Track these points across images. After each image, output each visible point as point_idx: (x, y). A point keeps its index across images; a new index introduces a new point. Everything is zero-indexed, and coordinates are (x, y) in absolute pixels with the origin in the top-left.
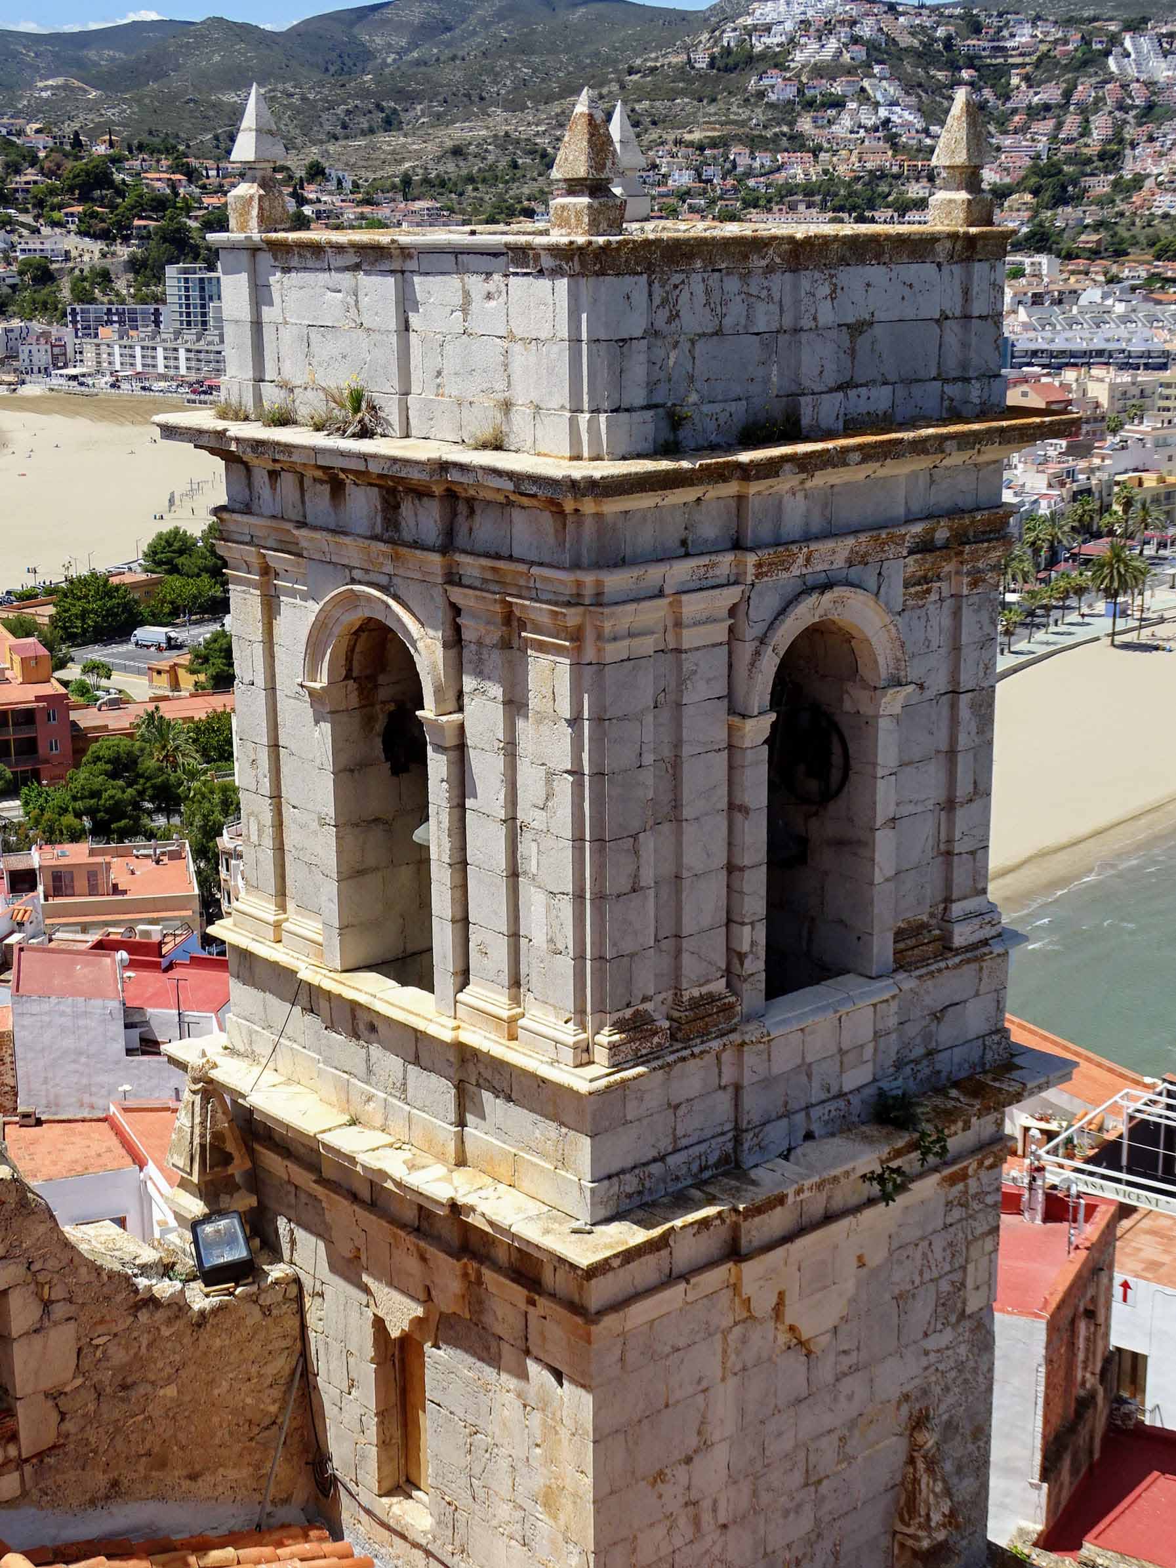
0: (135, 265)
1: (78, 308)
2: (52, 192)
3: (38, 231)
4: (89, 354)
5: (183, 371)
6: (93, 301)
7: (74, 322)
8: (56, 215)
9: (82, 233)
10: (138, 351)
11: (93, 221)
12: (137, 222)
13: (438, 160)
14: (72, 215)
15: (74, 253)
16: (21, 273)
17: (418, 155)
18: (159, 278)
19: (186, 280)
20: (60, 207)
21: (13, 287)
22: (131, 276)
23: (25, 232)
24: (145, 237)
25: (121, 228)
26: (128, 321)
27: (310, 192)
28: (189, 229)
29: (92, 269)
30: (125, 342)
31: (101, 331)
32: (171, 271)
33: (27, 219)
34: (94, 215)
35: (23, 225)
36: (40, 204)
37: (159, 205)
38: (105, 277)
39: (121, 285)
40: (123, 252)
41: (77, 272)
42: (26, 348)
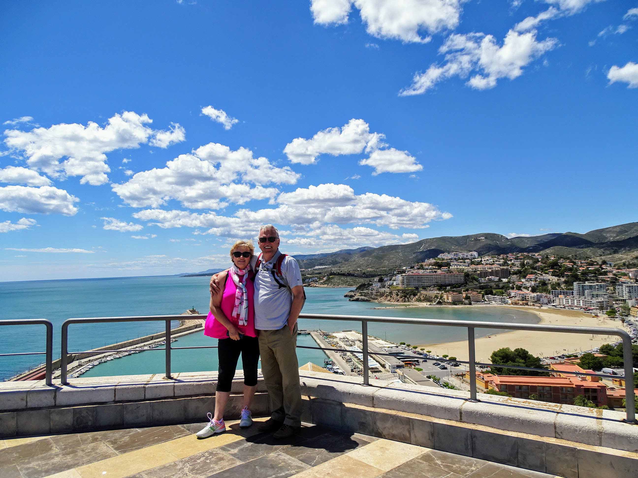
0: (565, 282)
1: (553, 291)
2: (545, 267)
3: (542, 275)
4: (557, 301)
5: (581, 305)
6: (556, 289)
7: (552, 294)
8: (546, 272)
9: (552, 275)
10: (570, 301)
11: (555, 273)
12: (565, 273)
13: (632, 260)
14: (550, 272)
15: (551, 279)
16: (539, 283)
17: (626, 259)
18: (572, 285)
19: (579, 285)
20: (547, 270)
21: (537, 286)
22: (565, 284)
23: (539, 275)
24: (567, 276)
25: (562, 274)
26: (565, 294)
27: (604, 266)
28: (578, 275)
29: (556, 283)
30: (566, 298)
31: (559, 296)
32: (575, 283)
33: (540, 272)
34: (555, 272)
35: (539, 274)
36: (542, 269)
37: (570, 270)
38: (559, 285)
39: (563, 286)
40: (563, 279)
41: (552, 283)
42: (542, 299)
